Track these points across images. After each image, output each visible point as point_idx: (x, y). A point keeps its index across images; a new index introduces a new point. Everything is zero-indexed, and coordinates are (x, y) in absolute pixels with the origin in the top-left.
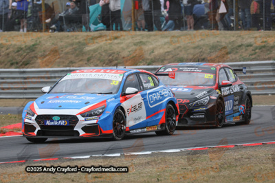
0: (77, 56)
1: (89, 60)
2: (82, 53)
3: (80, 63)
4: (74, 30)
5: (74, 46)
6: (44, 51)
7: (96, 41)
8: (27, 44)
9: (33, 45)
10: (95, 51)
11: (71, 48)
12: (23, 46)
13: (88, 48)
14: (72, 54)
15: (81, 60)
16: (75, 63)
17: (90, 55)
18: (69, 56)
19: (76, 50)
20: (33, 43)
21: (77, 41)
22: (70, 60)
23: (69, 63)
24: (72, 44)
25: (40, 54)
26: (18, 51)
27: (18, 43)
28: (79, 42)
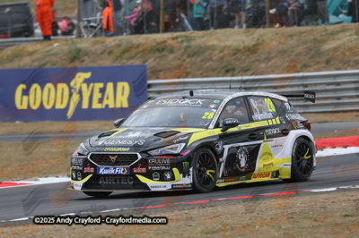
0: (312, 57)
1: (328, 62)
2: (319, 53)
3: (316, 66)
4: (307, 24)
5: (308, 45)
6: (269, 53)
7: (336, 37)
8: (246, 44)
9: (254, 46)
10: (335, 49)
11: (304, 46)
12: (241, 47)
13: (327, 47)
14: (306, 55)
15: (318, 63)
16: (310, 66)
17: (330, 56)
18: (302, 58)
19: (310, 50)
20: (254, 43)
21: (312, 37)
22: (303, 63)
23: (301, 68)
24: (305, 43)
25: (263, 56)
26: (235, 54)
27: (235, 44)
28: (315, 40)
